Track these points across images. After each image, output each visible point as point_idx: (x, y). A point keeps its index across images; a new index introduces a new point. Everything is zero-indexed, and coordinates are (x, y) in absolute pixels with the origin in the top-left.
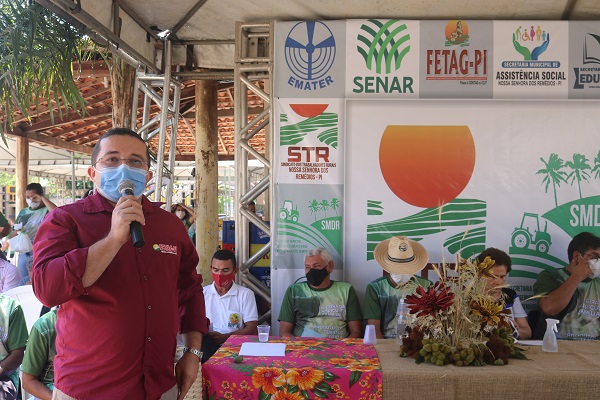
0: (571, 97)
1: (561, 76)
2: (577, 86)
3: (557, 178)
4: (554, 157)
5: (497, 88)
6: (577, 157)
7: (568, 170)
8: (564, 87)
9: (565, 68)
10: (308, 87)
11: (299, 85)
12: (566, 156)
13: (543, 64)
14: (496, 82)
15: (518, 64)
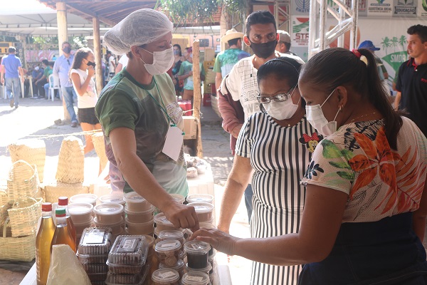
0: (393, 16)
1: (390, 9)
2: (395, 13)
3: (387, 45)
4: (386, 38)
5: (369, 13)
6: (394, 38)
7: (391, 42)
8: (391, 13)
9: (392, 7)
10: (303, 11)
11: (300, 11)
12: (390, 38)
13: (385, 5)
14: (368, 11)
15: (376, 5)
